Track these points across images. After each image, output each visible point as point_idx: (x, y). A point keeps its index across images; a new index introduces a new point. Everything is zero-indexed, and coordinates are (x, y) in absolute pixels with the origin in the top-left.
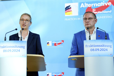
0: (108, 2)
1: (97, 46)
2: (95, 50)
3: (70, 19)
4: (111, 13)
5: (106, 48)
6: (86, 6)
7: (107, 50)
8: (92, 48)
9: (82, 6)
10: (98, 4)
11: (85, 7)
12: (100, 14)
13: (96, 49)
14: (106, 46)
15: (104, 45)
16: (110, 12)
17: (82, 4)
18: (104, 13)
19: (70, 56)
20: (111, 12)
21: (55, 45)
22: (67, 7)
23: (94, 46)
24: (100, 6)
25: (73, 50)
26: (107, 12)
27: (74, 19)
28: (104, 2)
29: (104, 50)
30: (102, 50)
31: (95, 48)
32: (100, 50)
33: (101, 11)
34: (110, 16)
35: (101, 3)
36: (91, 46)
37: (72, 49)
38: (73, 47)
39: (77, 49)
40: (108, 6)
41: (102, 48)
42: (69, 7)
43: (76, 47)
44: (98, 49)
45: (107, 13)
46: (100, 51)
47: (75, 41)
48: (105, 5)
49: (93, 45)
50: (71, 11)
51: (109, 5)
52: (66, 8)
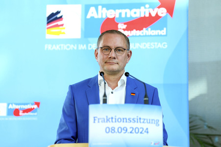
0: (159, 7)
1: (124, 120)
2: (116, 130)
3: (60, 47)
4: (164, 36)
5: (145, 126)
6: (102, 14)
7: (148, 132)
8: (110, 125)
9: (92, 15)
10: (134, 10)
11: (100, 17)
12: (136, 36)
13: (120, 129)
14: (146, 121)
15: (140, 119)
16: (163, 34)
17: (92, 9)
18: (146, 36)
19: (56, 143)
20: (165, 34)
21: (16, 113)
22: (53, 15)
23: (114, 120)
24: (137, 16)
25: (63, 129)
26: (155, 32)
27: (68, 47)
28: (147, 6)
29: (140, 130)
30: (134, 131)
31: (116, 125)
32: (129, 130)
33: (141, 29)
34: (161, 44)
35: (140, 8)
36: (108, 120)
37: (61, 125)
38: (64, 121)
39: (74, 125)
40: (157, 17)
41: (135, 125)
42: (58, 16)
43: (74, 120)
44: (125, 129)
45: (155, 36)
46: (131, 132)
47: (71, 104)
48: (150, 14)
49: (112, 118)
50: (62, 25)
51: (160, 14)
52: (49, 18)
